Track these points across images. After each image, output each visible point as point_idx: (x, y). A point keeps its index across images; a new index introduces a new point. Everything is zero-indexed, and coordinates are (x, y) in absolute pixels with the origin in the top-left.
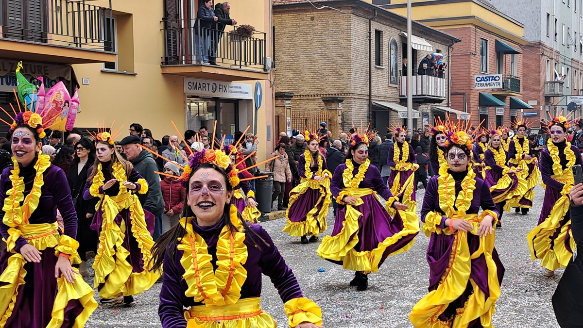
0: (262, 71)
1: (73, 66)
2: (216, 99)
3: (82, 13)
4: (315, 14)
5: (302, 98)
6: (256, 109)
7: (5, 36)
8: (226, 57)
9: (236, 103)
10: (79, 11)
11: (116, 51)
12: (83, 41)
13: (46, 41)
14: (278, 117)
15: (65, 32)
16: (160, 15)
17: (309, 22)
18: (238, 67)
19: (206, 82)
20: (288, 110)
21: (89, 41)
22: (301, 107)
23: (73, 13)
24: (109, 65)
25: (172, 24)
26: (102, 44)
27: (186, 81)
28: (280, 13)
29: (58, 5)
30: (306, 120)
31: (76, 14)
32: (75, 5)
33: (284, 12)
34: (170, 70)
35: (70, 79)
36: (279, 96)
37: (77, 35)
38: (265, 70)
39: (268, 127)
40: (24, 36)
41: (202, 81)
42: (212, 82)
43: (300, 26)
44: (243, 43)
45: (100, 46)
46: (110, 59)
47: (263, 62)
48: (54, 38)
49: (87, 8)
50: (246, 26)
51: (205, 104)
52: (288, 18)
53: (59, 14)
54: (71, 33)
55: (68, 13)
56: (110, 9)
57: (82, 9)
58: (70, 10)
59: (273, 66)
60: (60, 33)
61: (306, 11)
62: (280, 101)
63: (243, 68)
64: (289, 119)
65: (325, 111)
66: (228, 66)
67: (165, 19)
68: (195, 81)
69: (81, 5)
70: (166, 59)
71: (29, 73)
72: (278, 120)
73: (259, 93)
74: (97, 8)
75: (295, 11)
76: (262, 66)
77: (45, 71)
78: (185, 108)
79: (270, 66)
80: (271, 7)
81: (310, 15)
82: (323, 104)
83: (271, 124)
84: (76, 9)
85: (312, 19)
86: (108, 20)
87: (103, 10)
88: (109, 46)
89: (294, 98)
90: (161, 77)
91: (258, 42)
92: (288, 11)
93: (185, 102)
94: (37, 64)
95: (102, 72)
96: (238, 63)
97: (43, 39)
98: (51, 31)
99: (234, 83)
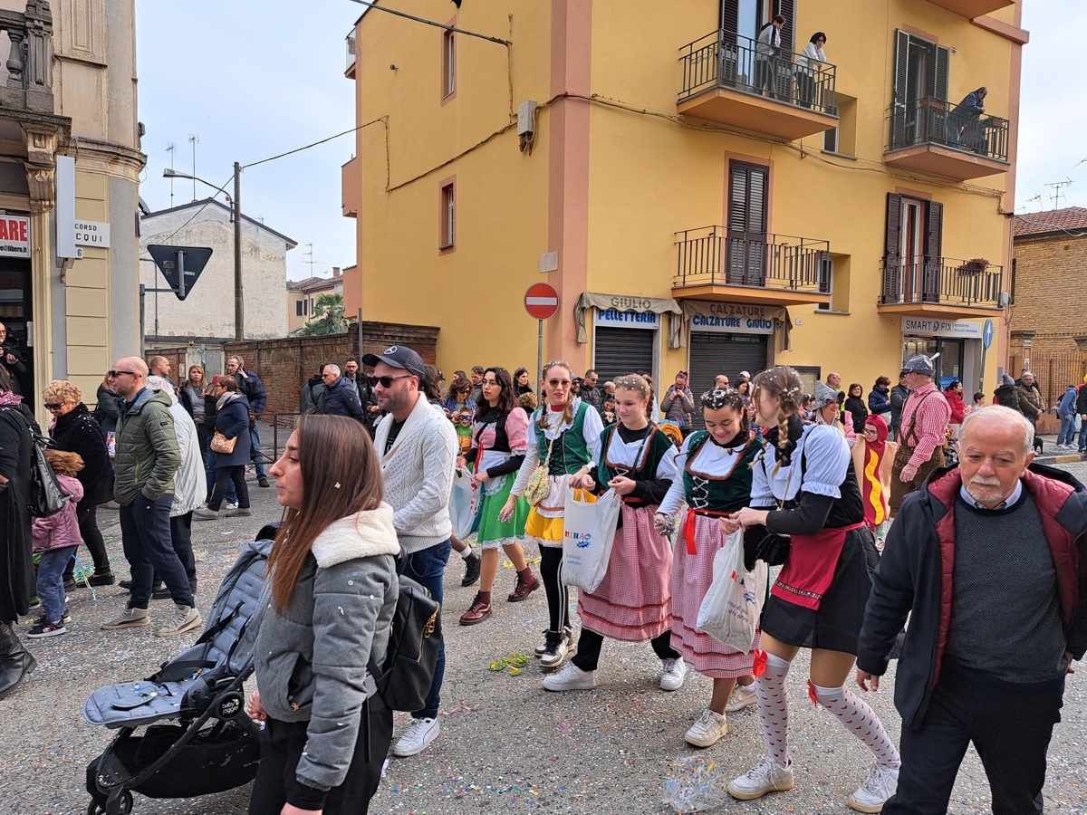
0: (996, 307)
1: (787, 307)
2: (938, 339)
3: (799, 257)
4: (1070, 242)
5: (1046, 337)
6: (985, 349)
7: (727, 282)
8: (952, 293)
9: (961, 343)
10: (797, 256)
11: (831, 292)
12: (799, 283)
13: (764, 285)
14: (1014, 358)
15: (782, 276)
16: (881, 253)
17: (1062, 252)
18: (966, 304)
19: (927, 320)
20: (1027, 351)
21: (805, 283)
22: (1046, 348)
23: (791, 257)
24: (824, 306)
25: (891, 263)
26: (817, 286)
27: (905, 319)
28: (1023, 243)
29: (777, 251)
30: (1051, 362)
31: (794, 258)
32: (794, 250)
33: (1029, 243)
34: (885, 309)
35: (784, 320)
36: (1015, 335)
37: (793, 278)
38: (999, 306)
39: (1000, 369)
40: (744, 281)
41: (921, 320)
42: (933, 320)
43: (1049, 257)
44: (973, 278)
45: (815, 287)
46: (824, 300)
47: (997, 297)
48: (771, 282)
49: (804, 252)
50: (979, 260)
51: (925, 344)
52: (1034, 248)
53: (777, 259)
54: (787, 277)
55: (785, 258)
56: (827, 252)
57: (799, 253)
58: (788, 255)
59: (1012, 301)
60: (777, 277)
61: (1058, 239)
62: (1016, 340)
63: (972, 305)
64: (1027, 360)
65: (1078, 353)
66: (954, 303)
67: (885, 259)
68: (914, 319)
69: (799, 250)
70: (884, 298)
71: (747, 314)
72: (1013, 361)
73: (989, 331)
74: (815, 251)
75: (1042, 241)
76: (996, 302)
77: (762, 312)
78: (901, 347)
79: (1006, 302)
80: (1012, 238)
81: (1063, 244)
82: (1075, 344)
83: (1003, 366)
84: (793, 254)
85: (1067, 248)
86: (825, 262)
87: (820, 253)
88: (824, 288)
89: (1036, 337)
90: (877, 315)
91: (992, 277)
92: (1034, 241)
93: (901, 341)
94: (754, 306)
95: (815, 312)
96: (966, 299)
97: (761, 283)
98: (768, 276)
99: (960, 321)
